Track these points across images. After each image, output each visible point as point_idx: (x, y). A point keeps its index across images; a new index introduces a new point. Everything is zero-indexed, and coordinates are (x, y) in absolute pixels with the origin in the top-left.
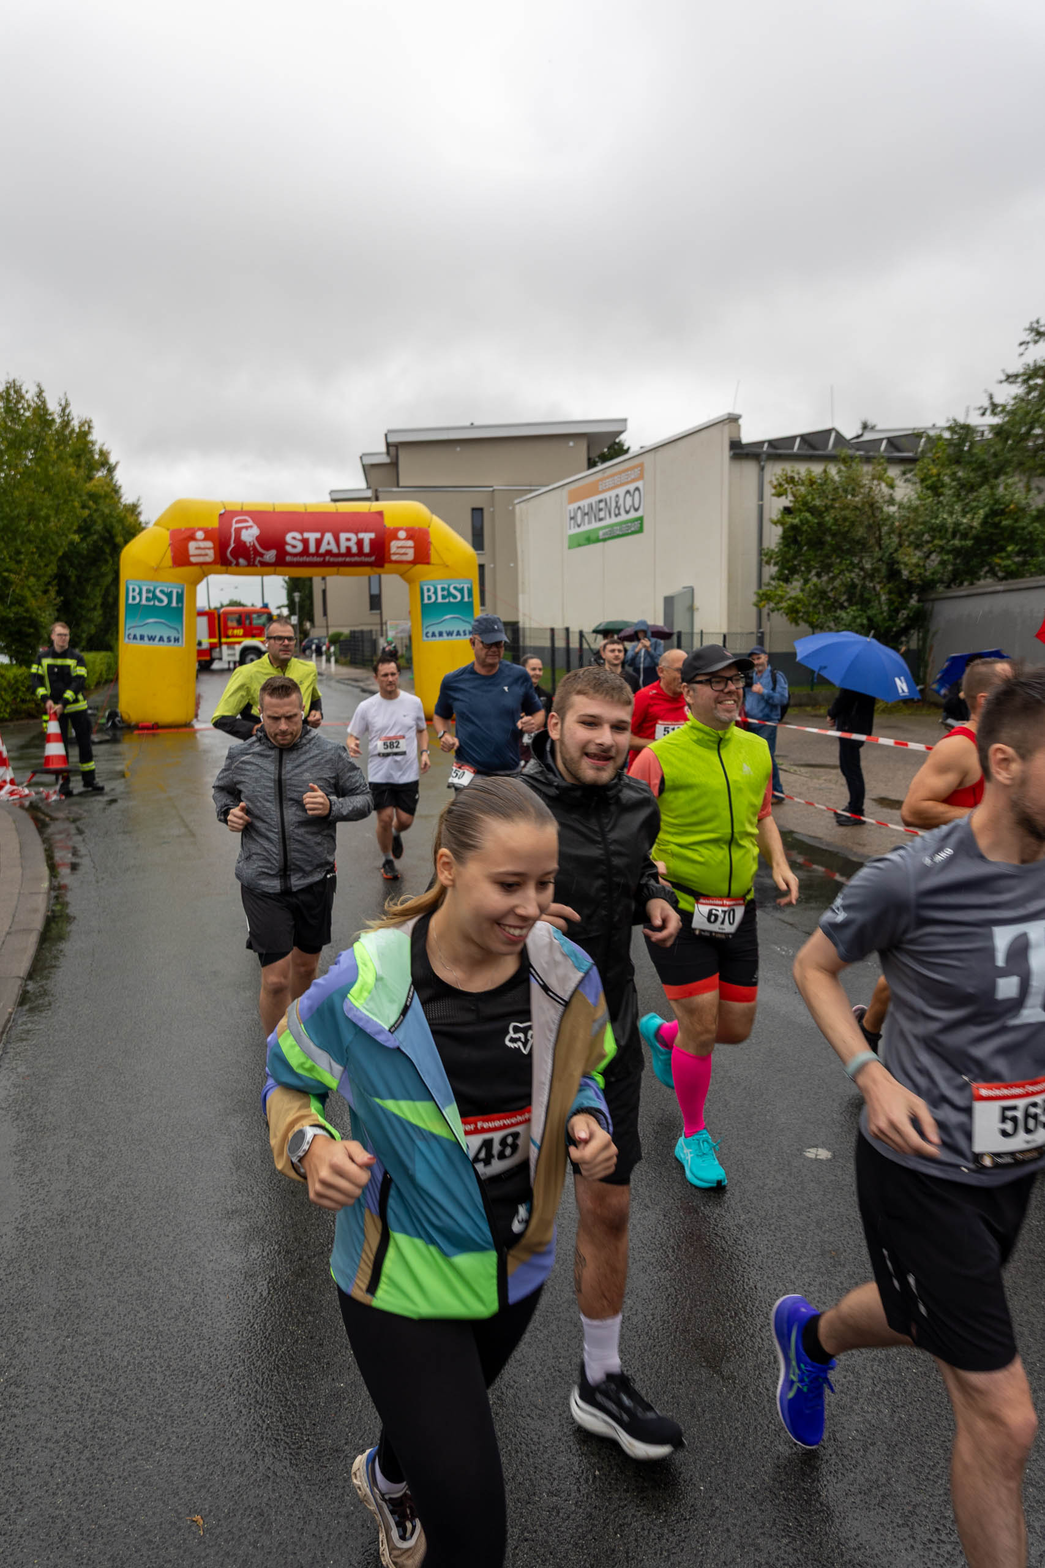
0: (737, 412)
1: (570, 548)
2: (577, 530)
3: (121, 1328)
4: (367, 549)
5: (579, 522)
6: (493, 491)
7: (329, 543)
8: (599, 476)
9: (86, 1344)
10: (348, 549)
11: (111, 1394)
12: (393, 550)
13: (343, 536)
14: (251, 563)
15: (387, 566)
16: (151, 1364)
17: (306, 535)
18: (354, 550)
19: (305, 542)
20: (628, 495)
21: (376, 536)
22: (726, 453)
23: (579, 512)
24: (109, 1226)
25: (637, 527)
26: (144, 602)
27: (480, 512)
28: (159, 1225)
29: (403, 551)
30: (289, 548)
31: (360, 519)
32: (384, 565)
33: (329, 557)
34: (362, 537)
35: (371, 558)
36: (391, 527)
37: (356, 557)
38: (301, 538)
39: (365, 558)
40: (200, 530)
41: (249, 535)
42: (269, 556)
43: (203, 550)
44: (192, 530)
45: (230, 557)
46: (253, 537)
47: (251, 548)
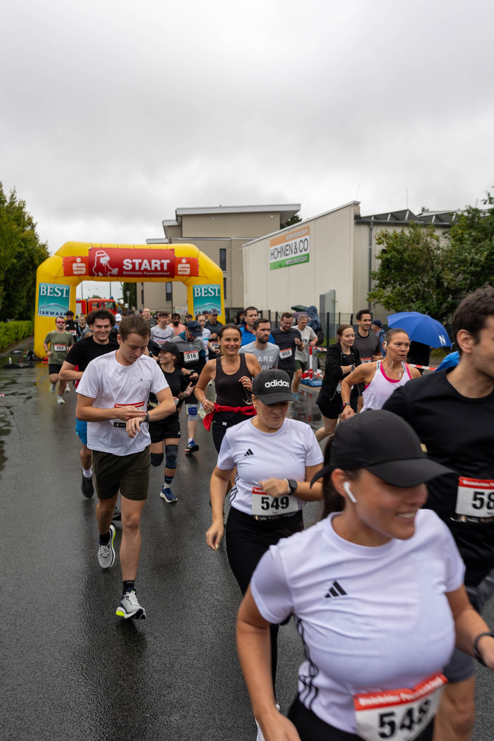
0: (358, 200)
1: (271, 270)
2: (275, 260)
3: (27, 681)
4: (165, 268)
5: (276, 256)
6: (231, 240)
7: (146, 265)
8: (287, 232)
9: (7, 691)
10: (156, 268)
11: (21, 719)
13: (153, 261)
14: (105, 275)
15: (176, 277)
16: (43, 702)
17: (134, 261)
18: (159, 268)
19: (134, 264)
20: (301, 243)
21: (170, 261)
22: (353, 221)
23: (276, 251)
24: (21, 625)
25: (306, 259)
26: (49, 294)
27: (224, 251)
28: (49, 624)
29: (184, 269)
30: (125, 267)
31: (162, 253)
32: (174, 277)
33: (146, 272)
34: (163, 262)
35: (168, 273)
36: (178, 257)
37: (160, 272)
38: (131, 262)
39: (164, 273)
40: (79, 257)
41: (104, 260)
42: (115, 272)
43: (80, 268)
44: (75, 257)
45: (94, 272)
46: (107, 261)
47: (105, 267)
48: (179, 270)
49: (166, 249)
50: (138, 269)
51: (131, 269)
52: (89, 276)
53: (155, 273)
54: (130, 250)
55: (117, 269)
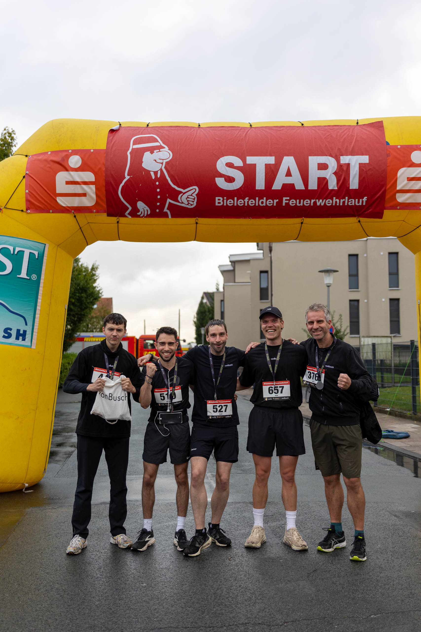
4: (354, 184)
7: (289, 174)
10: (322, 182)
12: (401, 184)
13: (314, 161)
14: (156, 212)
15: (387, 213)
17: (250, 160)
18: (333, 185)
19: (249, 172)
21: (370, 159)
29: (418, 185)
30: (221, 183)
31: (343, 136)
32: (382, 213)
33: (288, 198)
34: (347, 162)
35: (361, 200)
36: (398, 147)
37: (334, 198)
38: (242, 165)
39: (350, 200)
40: (76, 154)
41: (155, 160)
42: (188, 198)
43: (78, 186)
44: (64, 154)
45: (122, 199)
46: (162, 163)
47: (157, 183)
48: (398, 188)
49: (354, 126)
50: (263, 188)
51: (240, 187)
52: (108, 215)
53: (319, 201)
54: (238, 131)
55: (194, 190)
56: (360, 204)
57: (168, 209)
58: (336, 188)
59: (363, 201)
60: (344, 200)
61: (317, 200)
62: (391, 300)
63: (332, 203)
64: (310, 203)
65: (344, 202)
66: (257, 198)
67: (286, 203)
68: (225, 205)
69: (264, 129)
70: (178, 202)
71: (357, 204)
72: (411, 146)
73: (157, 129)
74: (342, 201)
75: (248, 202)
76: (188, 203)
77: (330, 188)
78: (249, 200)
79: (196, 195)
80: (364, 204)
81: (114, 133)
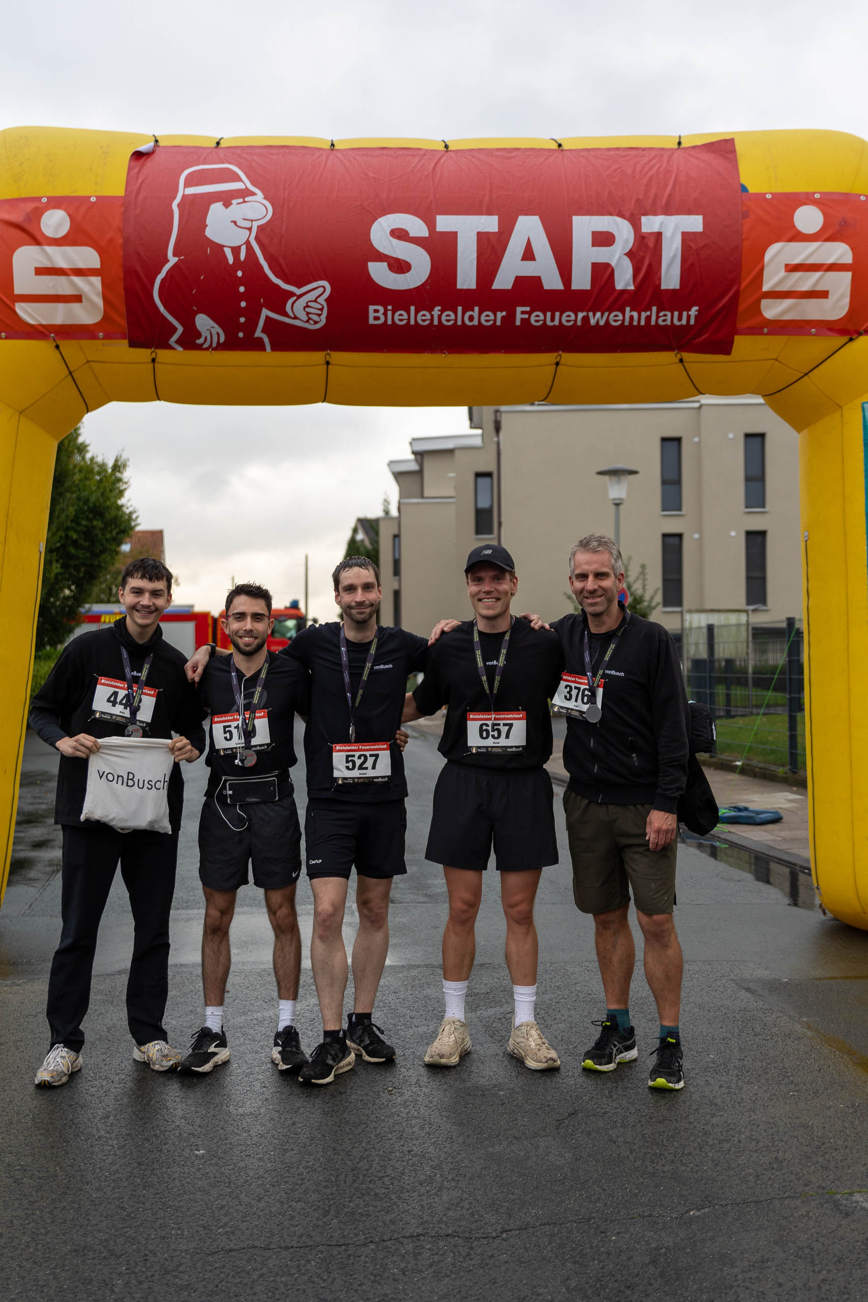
4: (670, 277)
7: (528, 255)
10: (602, 272)
12: (772, 279)
13: (583, 226)
14: (238, 338)
15: (741, 343)
17: (444, 223)
18: (624, 279)
19: (441, 249)
21: (705, 224)
29: (808, 282)
30: (379, 273)
31: (649, 170)
32: (731, 343)
33: (528, 309)
34: (656, 230)
35: (685, 314)
36: (767, 196)
37: (628, 309)
38: (427, 235)
39: (661, 314)
40: (57, 207)
41: (235, 223)
42: (307, 306)
43: (62, 279)
44: (30, 206)
45: (162, 309)
46: (250, 229)
47: (240, 274)
48: (765, 288)
49: (671, 149)
50: (473, 286)
51: (422, 285)
52: (132, 345)
53: (594, 315)
54: (417, 159)
55: (320, 290)
56: (684, 322)
57: (263, 331)
58: (632, 287)
59: (689, 317)
60: (648, 313)
61: (591, 314)
62: (749, 534)
63: (623, 320)
64: (576, 320)
65: (648, 319)
66: (460, 309)
67: (522, 320)
68: (390, 322)
69: (476, 154)
70: (287, 315)
71: (676, 322)
72: (796, 195)
73: (239, 152)
74: (644, 315)
75: (440, 316)
76: (307, 318)
77: (620, 285)
78: (442, 314)
79: (326, 300)
80: (692, 322)
81: (143, 160)
